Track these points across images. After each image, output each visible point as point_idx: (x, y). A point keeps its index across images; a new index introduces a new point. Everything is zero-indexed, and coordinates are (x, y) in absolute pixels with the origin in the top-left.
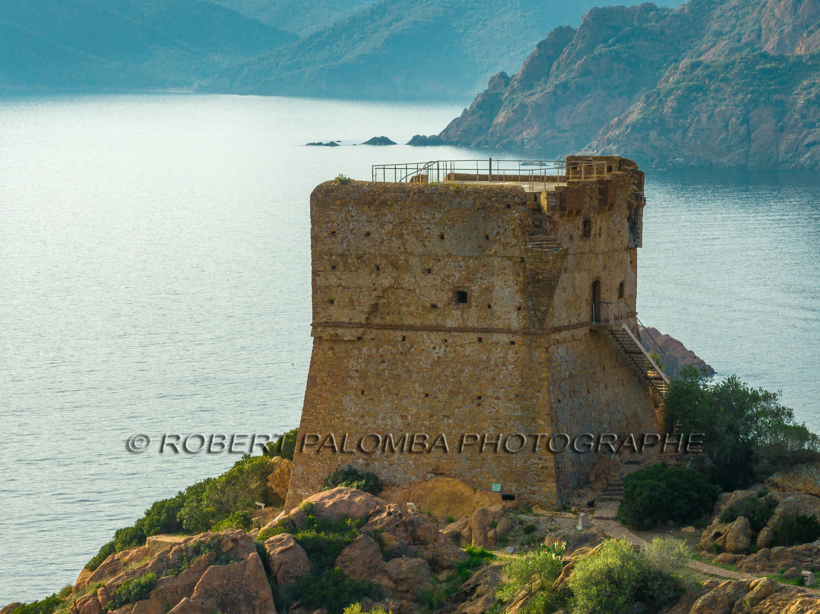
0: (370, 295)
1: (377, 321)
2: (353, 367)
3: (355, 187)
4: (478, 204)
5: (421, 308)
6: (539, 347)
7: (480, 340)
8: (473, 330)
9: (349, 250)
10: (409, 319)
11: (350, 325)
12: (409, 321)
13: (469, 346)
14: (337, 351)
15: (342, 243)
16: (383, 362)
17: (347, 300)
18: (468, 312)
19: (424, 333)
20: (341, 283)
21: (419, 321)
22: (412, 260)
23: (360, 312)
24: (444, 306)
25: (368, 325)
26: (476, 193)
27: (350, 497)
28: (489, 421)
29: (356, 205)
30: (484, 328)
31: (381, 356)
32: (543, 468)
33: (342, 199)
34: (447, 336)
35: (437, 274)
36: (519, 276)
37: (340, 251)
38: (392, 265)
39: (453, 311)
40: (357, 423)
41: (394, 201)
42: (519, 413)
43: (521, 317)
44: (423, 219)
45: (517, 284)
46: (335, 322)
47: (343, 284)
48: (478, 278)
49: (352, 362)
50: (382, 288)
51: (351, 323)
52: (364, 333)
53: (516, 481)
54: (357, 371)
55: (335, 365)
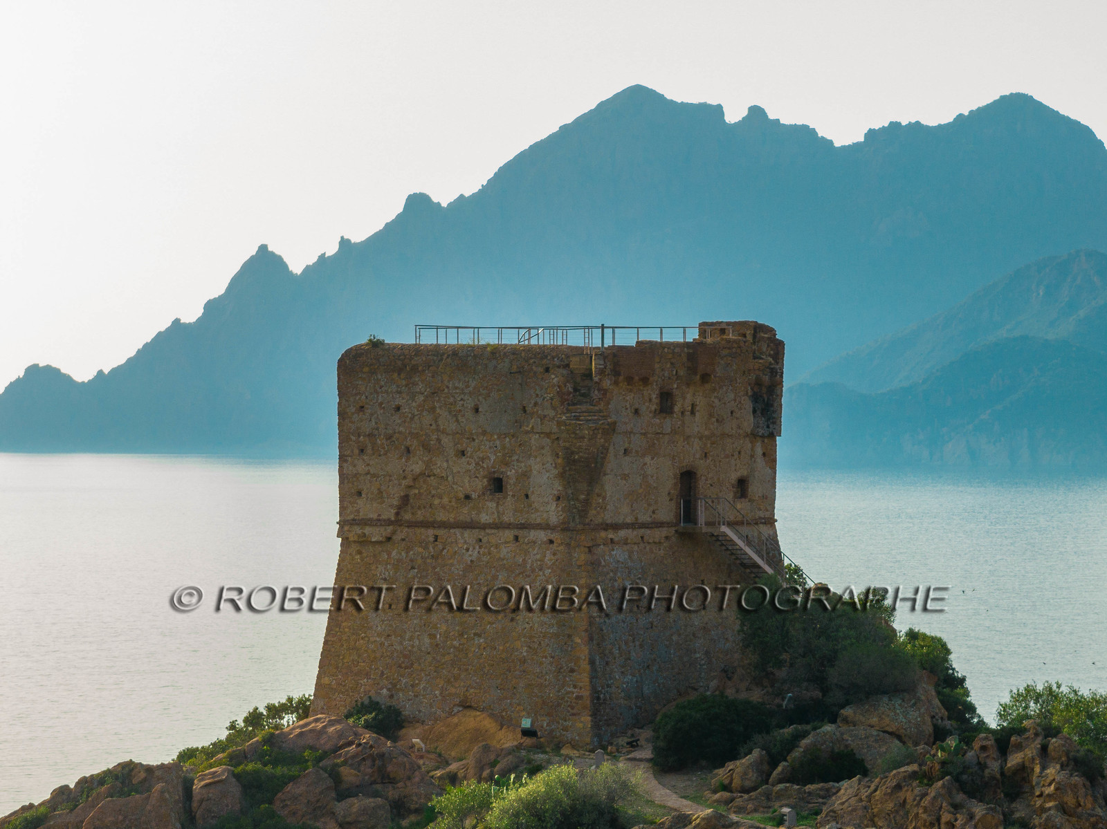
0: (400, 485)
1: (407, 516)
2: (381, 575)
3: (386, 350)
4: (515, 368)
5: (454, 500)
6: (578, 546)
7: (516, 538)
8: (509, 526)
9: (377, 429)
10: (441, 514)
11: (378, 522)
12: (442, 516)
13: (503, 546)
14: (365, 555)
15: (370, 420)
16: (413, 568)
17: (376, 492)
18: (504, 503)
19: (457, 531)
20: (369, 470)
21: (452, 516)
22: (445, 440)
23: (389, 506)
24: (479, 496)
25: (397, 522)
26: (514, 354)
27: (324, 727)
28: (523, 639)
29: (385, 372)
30: (521, 524)
31: (412, 560)
32: (578, 698)
33: (371, 365)
34: (481, 534)
35: (471, 457)
36: (558, 457)
37: (368, 430)
38: (423, 446)
39: (487, 503)
40: (382, 644)
41: (425, 366)
42: (554, 630)
43: (560, 509)
44: (456, 388)
45: (555, 467)
46: (363, 519)
47: (372, 472)
48: (514, 461)
49: (381, 568)
50: (413, 475)
51: (379, 520)
52: (394, 532)
53: (548, 714)
54: (385, 579)
55: (361, 573)
